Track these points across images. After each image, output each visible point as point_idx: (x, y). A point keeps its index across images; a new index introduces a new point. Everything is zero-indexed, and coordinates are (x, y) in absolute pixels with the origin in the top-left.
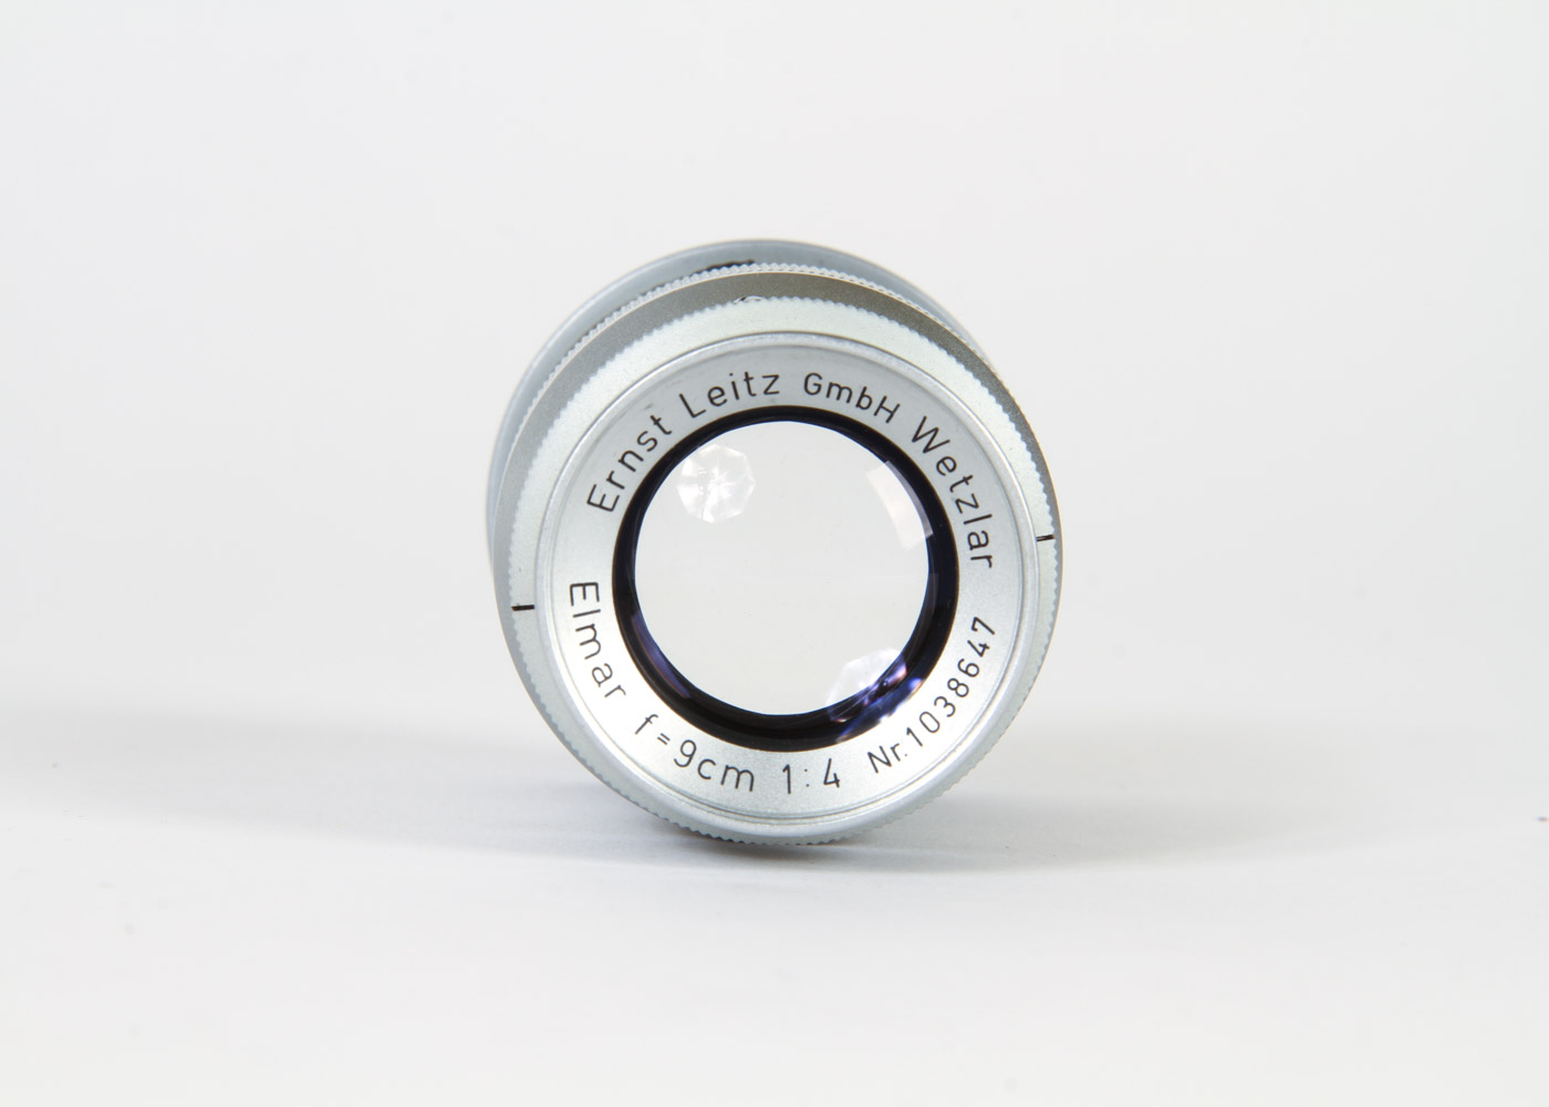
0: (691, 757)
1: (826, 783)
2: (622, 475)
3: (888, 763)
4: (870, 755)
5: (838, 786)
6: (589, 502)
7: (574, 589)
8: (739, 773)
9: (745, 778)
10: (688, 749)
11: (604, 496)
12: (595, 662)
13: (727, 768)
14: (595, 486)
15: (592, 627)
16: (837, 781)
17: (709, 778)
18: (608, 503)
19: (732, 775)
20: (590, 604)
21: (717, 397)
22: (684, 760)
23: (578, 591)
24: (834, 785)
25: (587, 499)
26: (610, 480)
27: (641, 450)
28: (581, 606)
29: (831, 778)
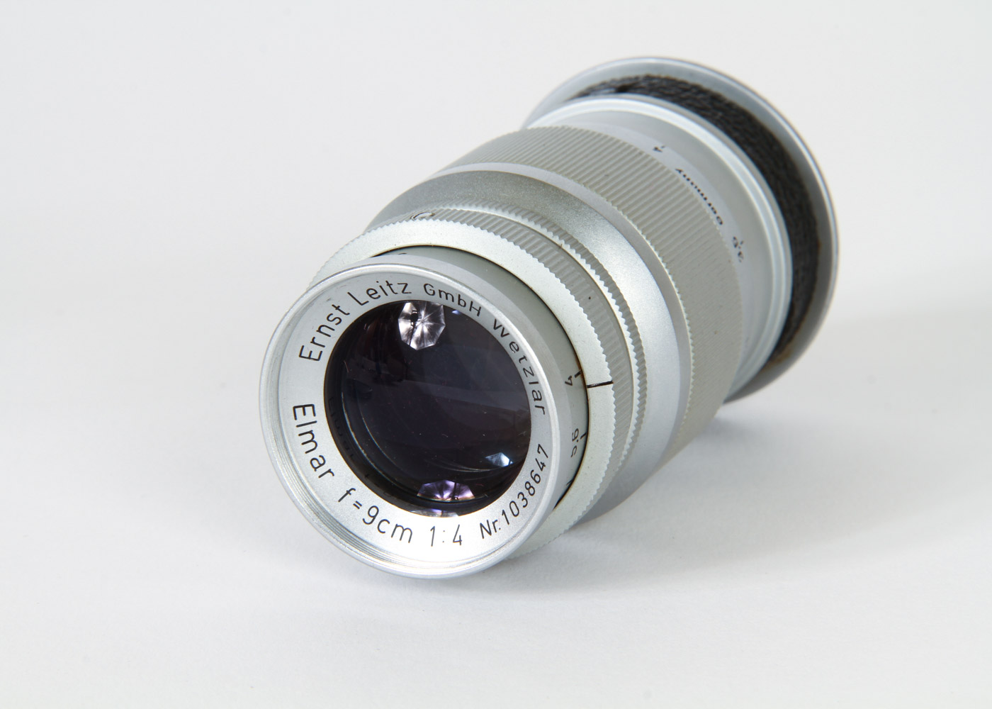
0: (374, 517)
1: (454, 541)
2: (320, 339)
3: (490, 533)
4: (481, 525)
5: (461, 544)
6: (300, 356)
7: (297, 409)
8: (404, 530)
9: (407, 533)
10: (373, 512)
11: (311, 352)
12: (312, 455)
13: (397, 526)
14: (303, 347)
15: (311, 432)
16: (460, 541)
17: (384, 532)
18: (315, 355)
19: (399, 530)
20: (309, 417)
21: (373, 294)
22: (369, 519)
23: (299, 411)
24: (459, 543)
25: (299, 354)
26: (313, 342)
27: (332, 325)
28: (302, 419)
29: (457, 539)
